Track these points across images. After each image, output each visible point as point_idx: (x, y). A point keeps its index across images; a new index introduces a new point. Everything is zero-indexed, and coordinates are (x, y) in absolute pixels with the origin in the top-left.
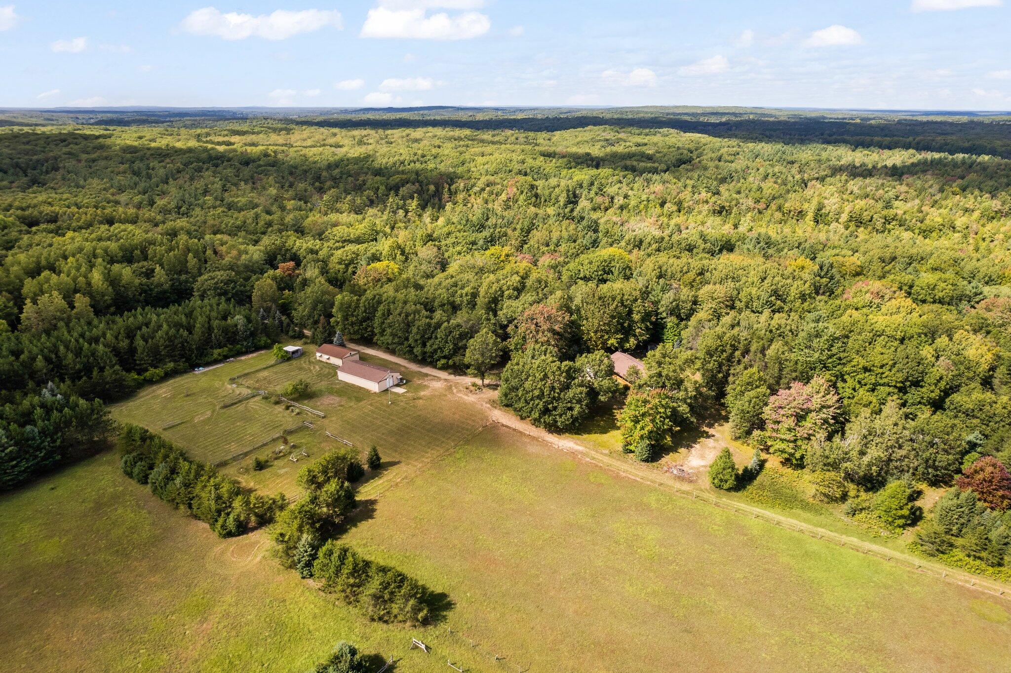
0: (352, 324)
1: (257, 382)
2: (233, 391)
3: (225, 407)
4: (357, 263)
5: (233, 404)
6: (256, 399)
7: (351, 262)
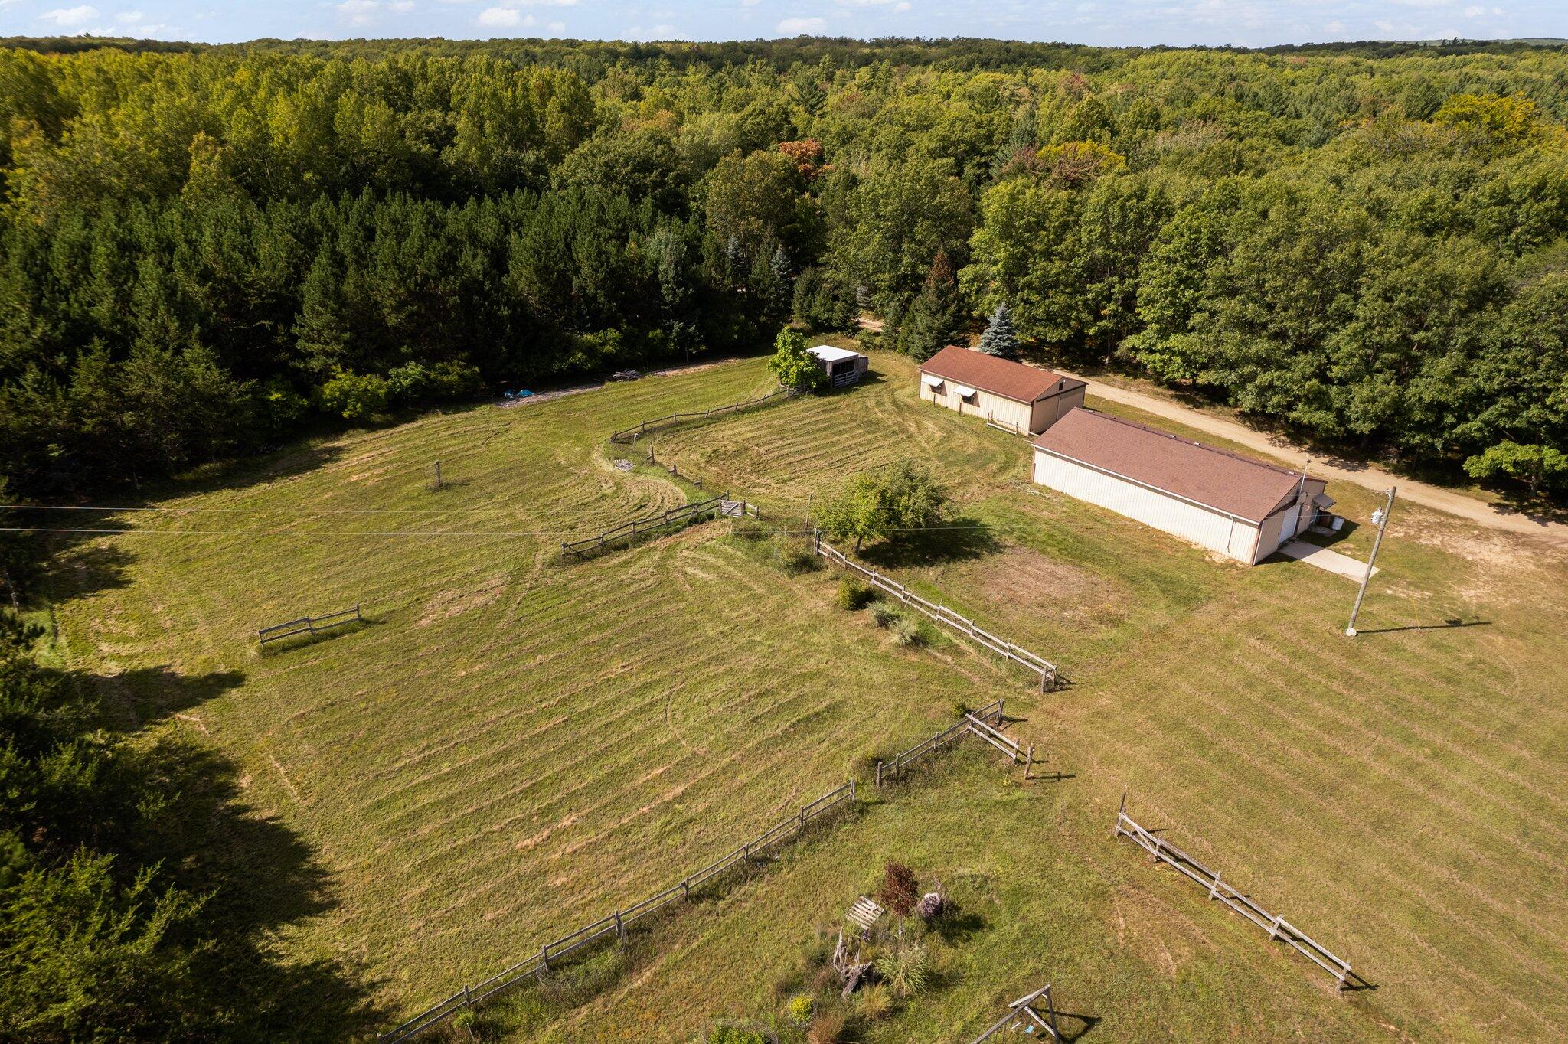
0: (1045, 287)
1: (714, 457)
2: (619, 485)
3: (577, 557)
4: (991, 152)
5: (608, 548)
6: (709, 532)
7: (973, 150)
